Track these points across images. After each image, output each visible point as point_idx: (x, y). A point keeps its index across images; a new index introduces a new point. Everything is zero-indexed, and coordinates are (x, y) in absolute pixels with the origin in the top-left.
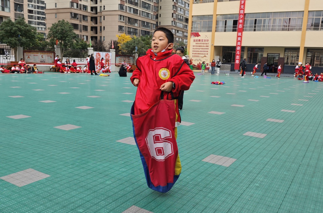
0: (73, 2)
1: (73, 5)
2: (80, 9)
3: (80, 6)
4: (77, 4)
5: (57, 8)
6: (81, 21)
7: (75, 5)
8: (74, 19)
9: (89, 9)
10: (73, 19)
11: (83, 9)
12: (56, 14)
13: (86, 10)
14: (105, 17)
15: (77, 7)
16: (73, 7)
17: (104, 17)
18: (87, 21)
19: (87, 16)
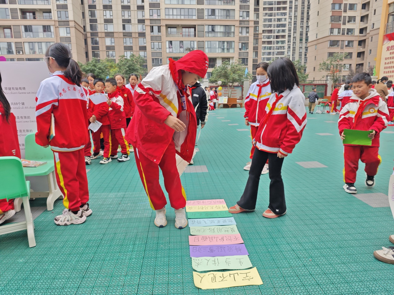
0: (333, 28)
1: (332, 32)
2: (343, 34)
3: (343, 30)
4: (339, 29)
5: (318, 38)
6: (343, 48)
7: (336, 31)
8: (333, 47)
9: (357, 32)
10: (331, 47)
11: (347, 34)
12: (316, 45)
13: (352, 34)
14: (374, 37)
15: (339, 33)
16: (332, 34)
17: (372, 37)
18: (353, 47)
19: (352, 41)
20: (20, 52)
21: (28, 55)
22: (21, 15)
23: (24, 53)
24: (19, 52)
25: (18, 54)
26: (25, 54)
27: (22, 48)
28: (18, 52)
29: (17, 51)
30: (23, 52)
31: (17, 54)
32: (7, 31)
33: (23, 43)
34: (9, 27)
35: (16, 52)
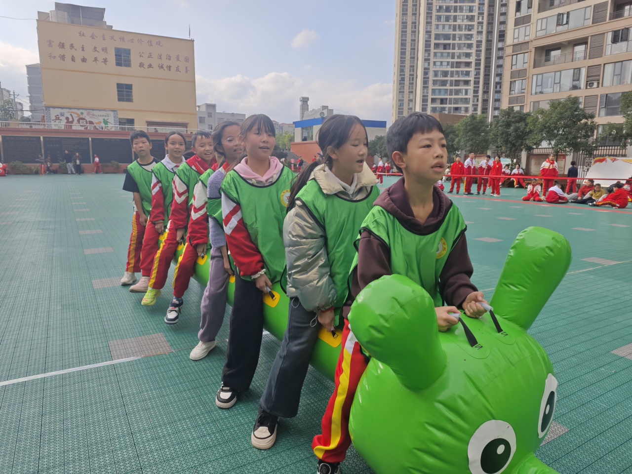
20: (593, 83)
21: (607, 87)
22: (612, 12)
23: (600, 85)
24: (591, 85)
25: (588, 87)
26: (602, 86)
27: (599, 75)
28: (589, 84)
29: (589, 82)
30: (598, 84)
31: (586, 88)
32: (580, 49)
33: (603, 65)
34: (584, 41)
35: (587, 84)
